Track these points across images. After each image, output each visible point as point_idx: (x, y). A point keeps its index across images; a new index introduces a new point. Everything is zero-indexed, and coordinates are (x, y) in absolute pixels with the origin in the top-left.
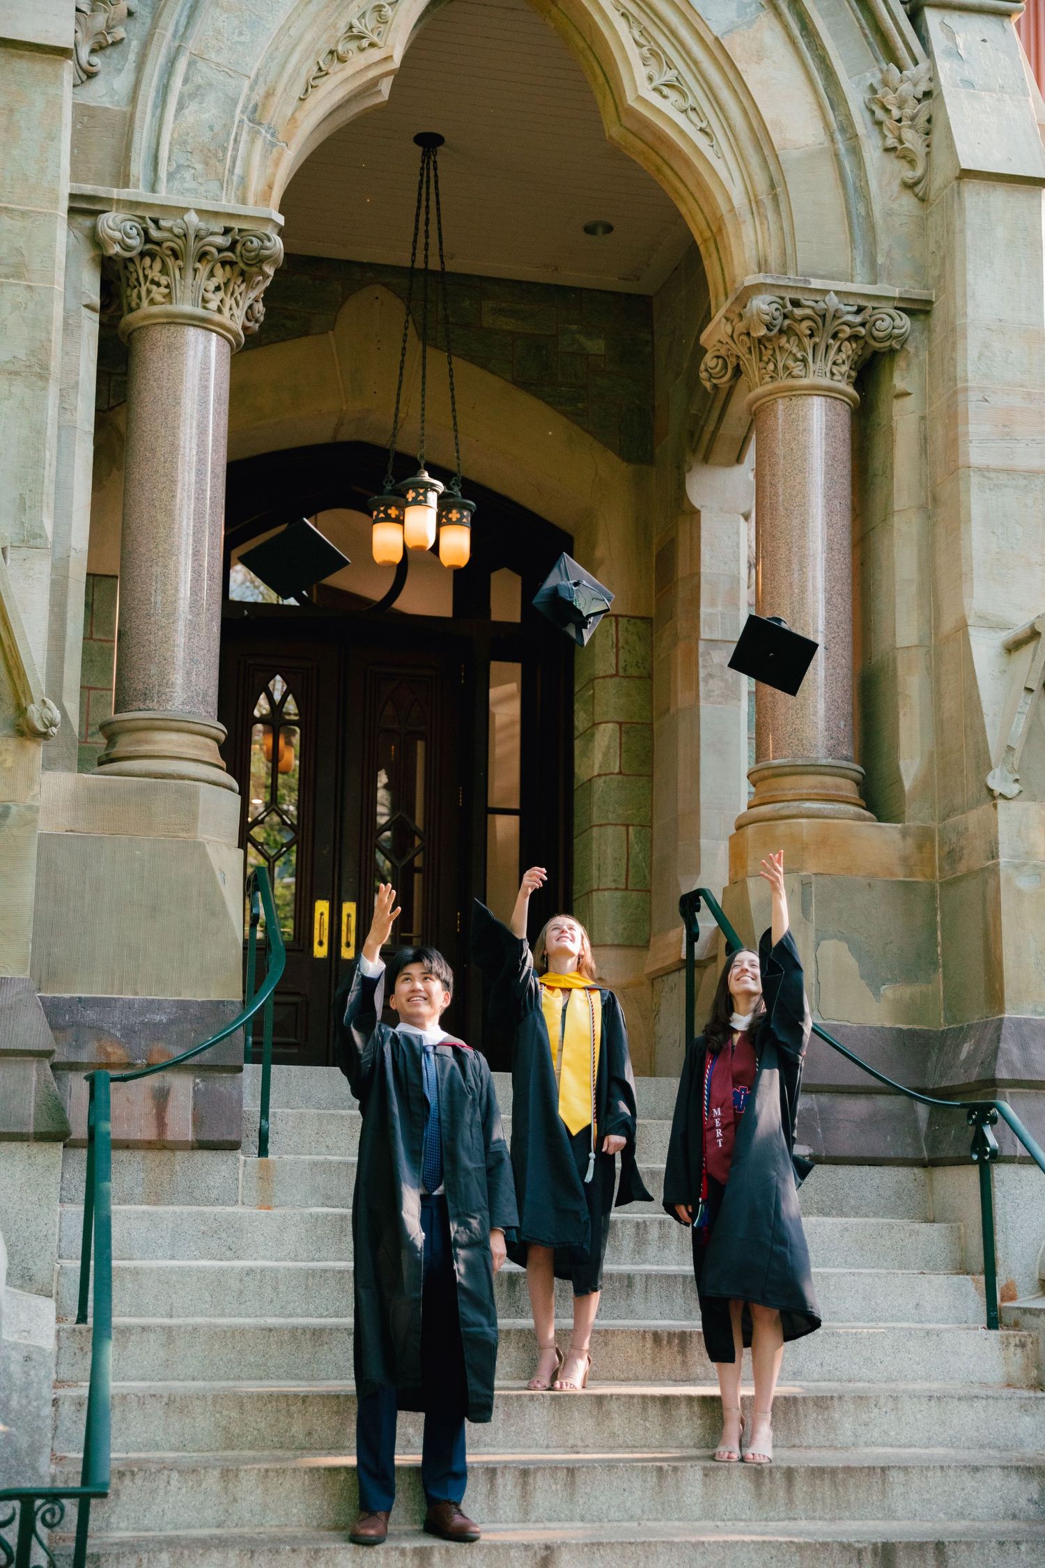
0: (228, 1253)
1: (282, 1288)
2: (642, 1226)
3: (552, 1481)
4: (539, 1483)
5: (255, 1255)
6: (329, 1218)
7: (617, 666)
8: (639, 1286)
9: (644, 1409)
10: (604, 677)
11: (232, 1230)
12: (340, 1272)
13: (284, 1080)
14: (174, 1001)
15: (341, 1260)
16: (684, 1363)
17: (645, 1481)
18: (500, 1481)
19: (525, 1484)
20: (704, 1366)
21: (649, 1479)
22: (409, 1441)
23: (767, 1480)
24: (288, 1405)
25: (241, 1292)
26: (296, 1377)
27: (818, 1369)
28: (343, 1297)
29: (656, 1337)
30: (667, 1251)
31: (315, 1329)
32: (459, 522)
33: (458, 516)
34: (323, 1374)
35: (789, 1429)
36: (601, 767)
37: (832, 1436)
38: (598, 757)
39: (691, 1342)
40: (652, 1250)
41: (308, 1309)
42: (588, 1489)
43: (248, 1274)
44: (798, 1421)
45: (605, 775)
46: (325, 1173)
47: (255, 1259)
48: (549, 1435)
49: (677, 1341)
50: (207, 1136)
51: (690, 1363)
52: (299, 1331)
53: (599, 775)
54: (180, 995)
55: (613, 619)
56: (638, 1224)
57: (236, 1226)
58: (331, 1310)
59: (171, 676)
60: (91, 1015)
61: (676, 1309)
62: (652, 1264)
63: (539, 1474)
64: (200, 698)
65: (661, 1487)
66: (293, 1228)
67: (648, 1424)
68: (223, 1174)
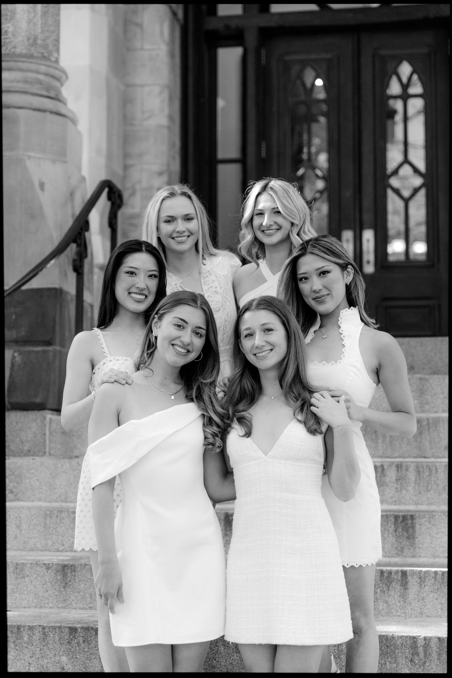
2: (380, 469)
5: (33, 497)
47: (31, 501)
59: (4, 26)
61: (388, 547)
68: (33, 430)
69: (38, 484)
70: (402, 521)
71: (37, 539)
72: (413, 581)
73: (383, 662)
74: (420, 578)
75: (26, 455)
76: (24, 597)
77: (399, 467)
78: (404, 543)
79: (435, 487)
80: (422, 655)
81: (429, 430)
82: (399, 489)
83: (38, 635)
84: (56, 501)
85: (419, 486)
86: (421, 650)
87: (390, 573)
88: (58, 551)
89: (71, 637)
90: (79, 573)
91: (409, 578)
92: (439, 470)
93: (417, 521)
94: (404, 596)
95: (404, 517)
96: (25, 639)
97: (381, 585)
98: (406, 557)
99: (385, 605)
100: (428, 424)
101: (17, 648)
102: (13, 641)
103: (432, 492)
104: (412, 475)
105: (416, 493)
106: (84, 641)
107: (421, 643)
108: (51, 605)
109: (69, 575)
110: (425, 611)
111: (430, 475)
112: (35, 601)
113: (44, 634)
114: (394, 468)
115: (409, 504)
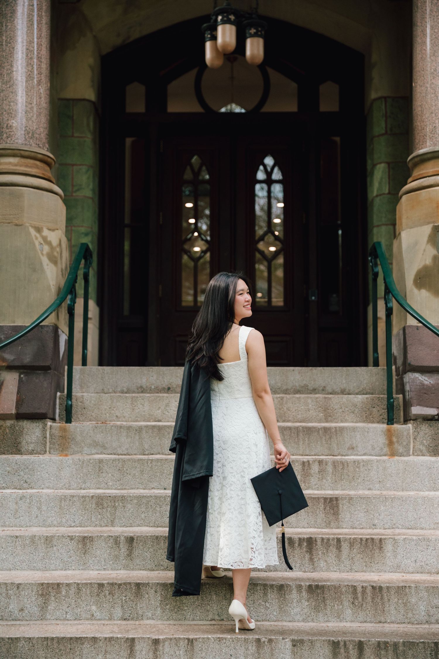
0: (25, 485)
1: (44, 508)
2: (306, 464)
3: (177, 648)
4: (167, 650)
5: (43, 486)
6: (91, 461)
7: (386, 128)
9: (265, 594)
10: (379, 136)
11: (27, 470)
12: (83, 497)
13: (100, 376)
14: (10, 326)
15: (99, 488)
16: (311, 559)
17: (247, 649)
18: (138, 647)
19: (156, 650)
20: (326, 561)
21: (250, 648)
22: (93, 615)
23: (342, 650)
24: (7, 590)
25: (17, 511)
26: (34, 569)
27: (413, 564)
28: (85, 513)
30: (325, 481)
31: (47, 536)
32: (256, 35)
33: (255, 31)
34: (52, 567)
35: (376, 609)
36: (377, 191)
37: (410, 615)
38: (376, 185)
39: (316, 545)
41: (62, 521)
42: (204, 654)
43: (21, 499)
44: (383, 604)
45: (380, 195)
46: (102, 433)
47: (43, 489)
48: (195, 612)
49: (305, 544)
50: (24, 410)
51: (316, 560)
52: (36, 537)
53: (377, 196)
54: (14, 322)
55: (383, 100)
56: (304, 463)
57: (30, 467)
58: (77, 522)
59: (9, 122)
61: (319, 521)
62: (315, 489)
63: (167, 643)
64: (30, 135)
65: (259, 654)
66: (67, 468)
67: (268, 605)
68: (37, 434)
69: (47, 475)
70: (329, 502)
71: (54, 518)
72: (345, 546)
73: (332, 604)
74: (350, 543)
75: (31, 453)
76: (52, 562)
77: (320, 462)
78: (331, 518)
79: (346, 477)
80: (360, 599)
81: (336, 436)
82: (321, 479)
83: (73, 590)
84: (62, 489)
85: (335, 476)
86: (359, 595)
87: (328, 539)
88: (71, 527)
89: (99, 591)
90: (96, 543)
91: (342, 543)
92: (350, 465)
93: (340, 502)
94: (338, 557)
95: (331, 499)
96: (63, 593)
97: (322, 549)
98: (332, 528)
99: (325, 563)
100: (336, 431)
101: (57, 600)
102: (53, 595)
103: (344, 481)
104: (330, 468)
105: (333, 482)
106: (109, 594)
107: (359, 589)
108: (73, 568)
109: (88, 544)
110: (354, 567)
111: (343, 469)
112: (61, 565)
113: (78, 589)
114: (317, 463)
115: (328, 490)
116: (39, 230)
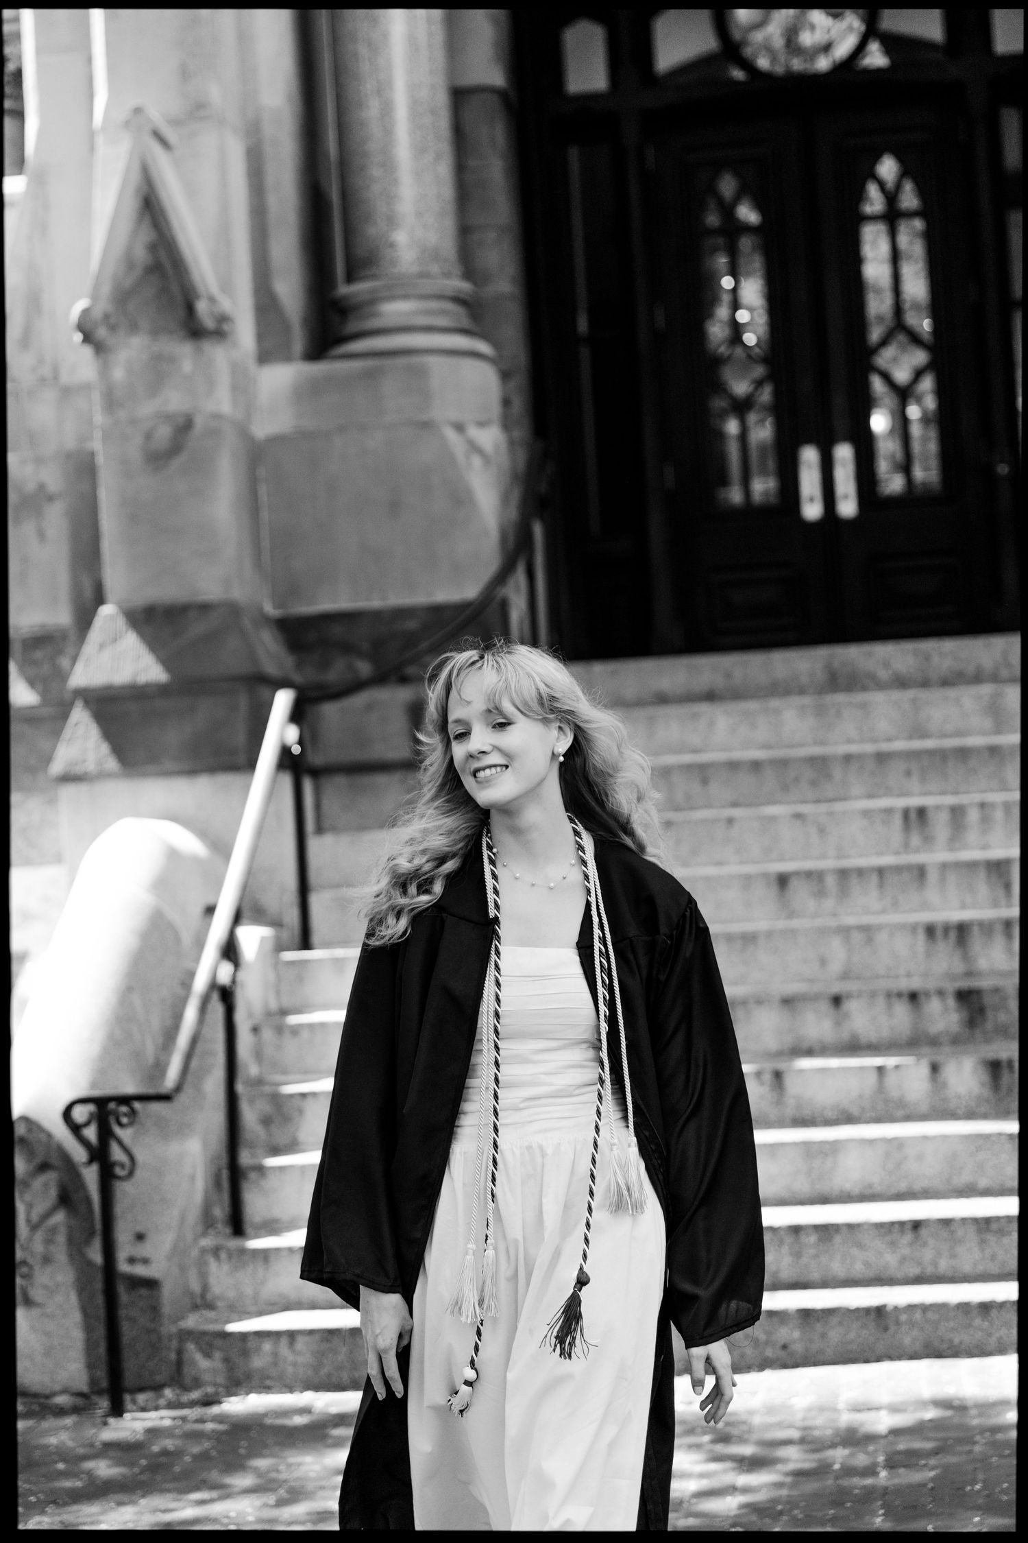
8: (933, 876)
14: (426, 605)
29: (930, 930)
39: (972, 933)
40: (972, 836)
54: (432, 598)
60: (337, 631)
64: (432, 254)
116: (460, 428)
